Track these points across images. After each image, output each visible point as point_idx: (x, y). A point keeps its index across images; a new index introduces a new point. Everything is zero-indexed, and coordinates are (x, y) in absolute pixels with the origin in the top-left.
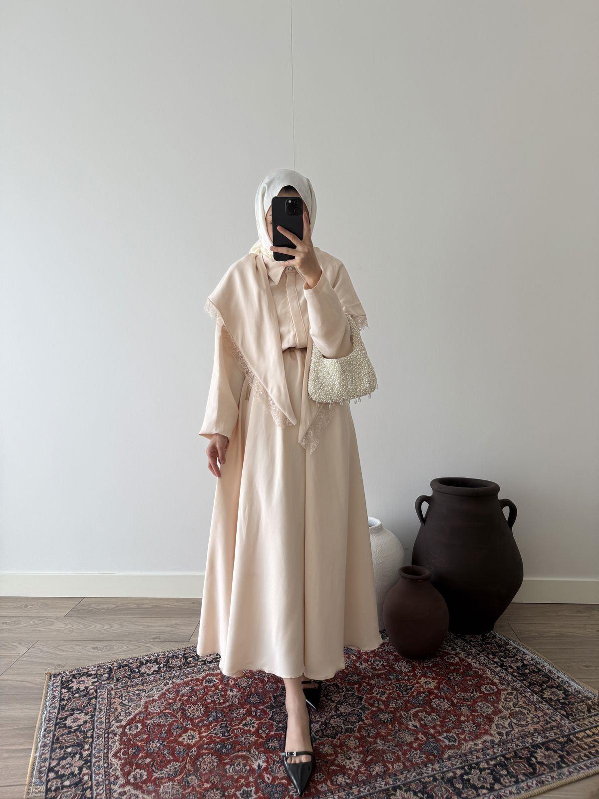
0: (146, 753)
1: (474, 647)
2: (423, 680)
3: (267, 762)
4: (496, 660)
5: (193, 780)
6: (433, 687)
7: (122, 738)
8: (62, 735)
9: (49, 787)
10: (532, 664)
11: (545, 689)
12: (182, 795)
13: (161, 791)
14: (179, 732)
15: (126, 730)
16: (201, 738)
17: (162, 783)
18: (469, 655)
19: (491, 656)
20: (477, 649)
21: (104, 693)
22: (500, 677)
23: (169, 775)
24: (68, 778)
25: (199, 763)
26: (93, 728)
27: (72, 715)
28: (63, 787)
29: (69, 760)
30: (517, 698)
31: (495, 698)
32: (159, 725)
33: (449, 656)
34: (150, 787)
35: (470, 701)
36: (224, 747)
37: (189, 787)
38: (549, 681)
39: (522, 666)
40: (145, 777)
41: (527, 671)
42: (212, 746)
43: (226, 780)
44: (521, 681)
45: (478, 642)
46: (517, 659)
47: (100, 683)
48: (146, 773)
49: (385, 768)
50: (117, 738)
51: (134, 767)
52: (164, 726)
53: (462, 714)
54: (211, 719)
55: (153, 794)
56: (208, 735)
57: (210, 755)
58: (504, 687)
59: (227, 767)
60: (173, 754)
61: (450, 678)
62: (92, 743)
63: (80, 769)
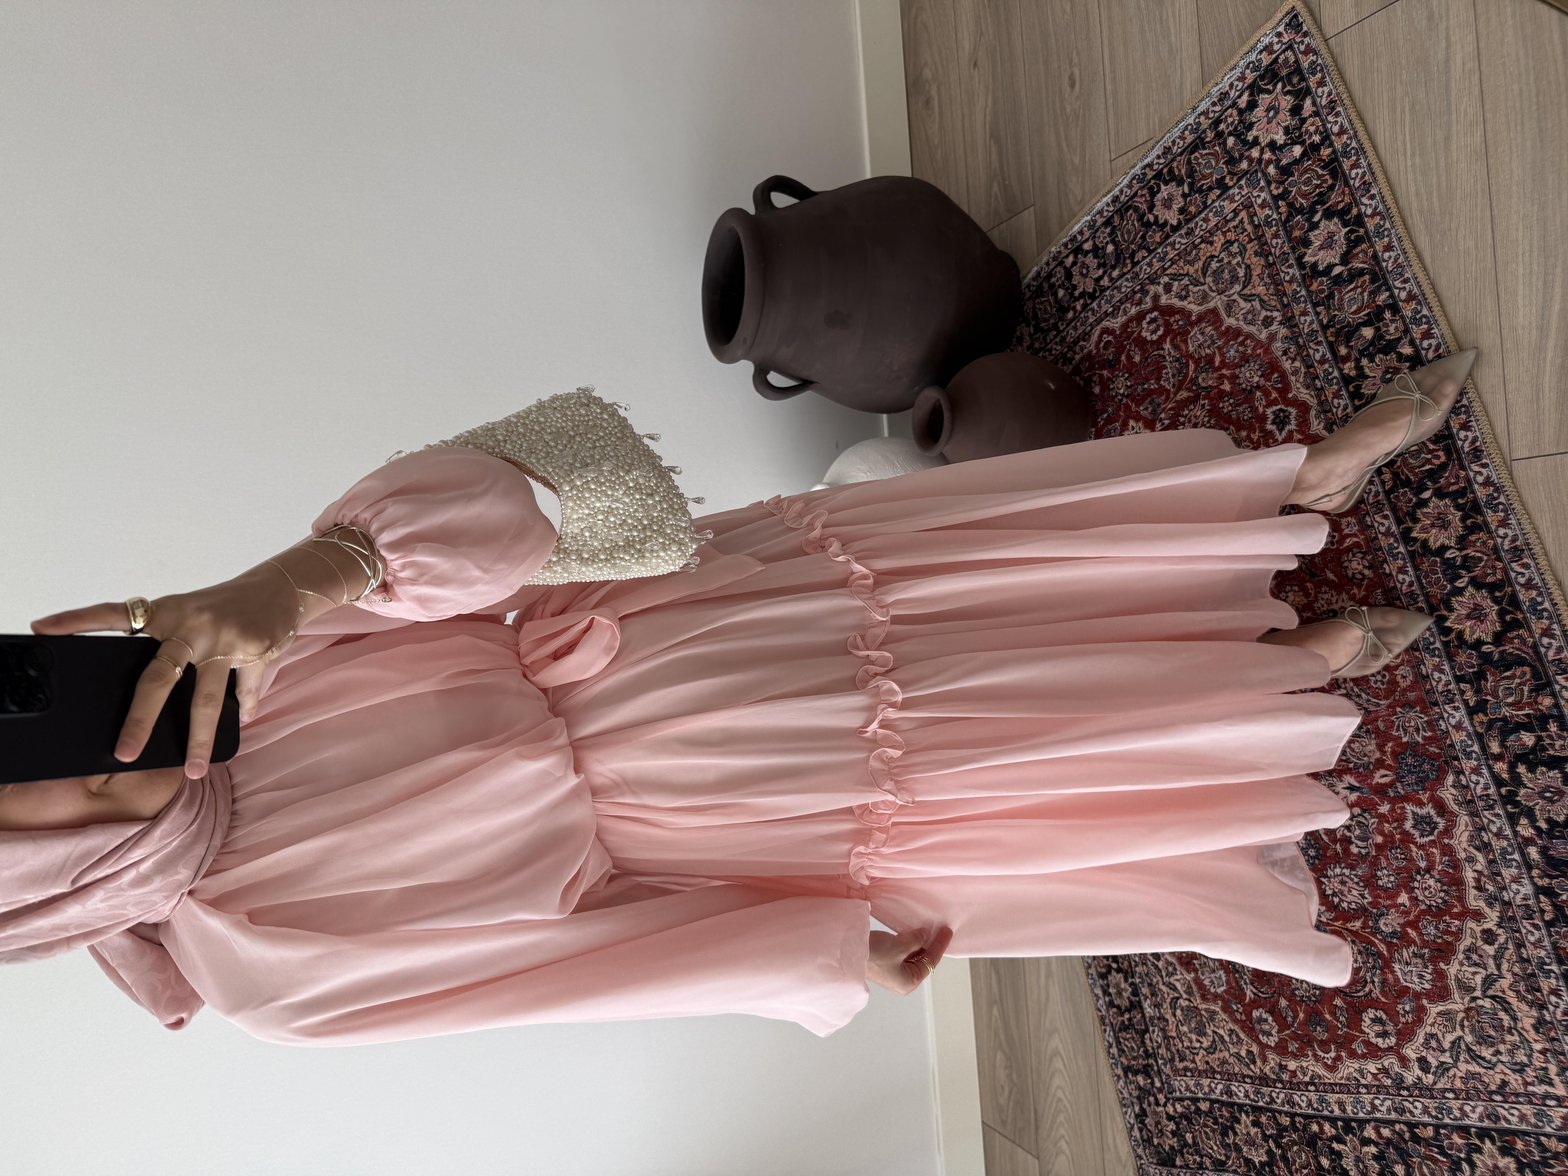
5: (1390, 923)
7: (1292, 1052)
13: (1417, 988)
15: (1273, 1045)
21: (1182, 1083)
23: (1375, 967)
25: (1345, 905)
26: (1273, 1111)
27: (1239, 1150)
29: (1348, 1163)
30: (1180, 275)
31: (1177, 317)
34: (1407, 1009)
35: (1186, 365)
37: (1405, 933)
40: (1382, 1015)
47: (1160, 1090)
48: (1372, 1013)
49: (1355, 550)
50: (1292, 1065)
51: (1357, 1033)
53: (1217, 387)
55: (1425, 1002)
57: (1324, 879)
58: (1149, 299)
59: (1354, 850)
61: (1123, 395)
62: (1306, 1117)
63: (1366, 1142)
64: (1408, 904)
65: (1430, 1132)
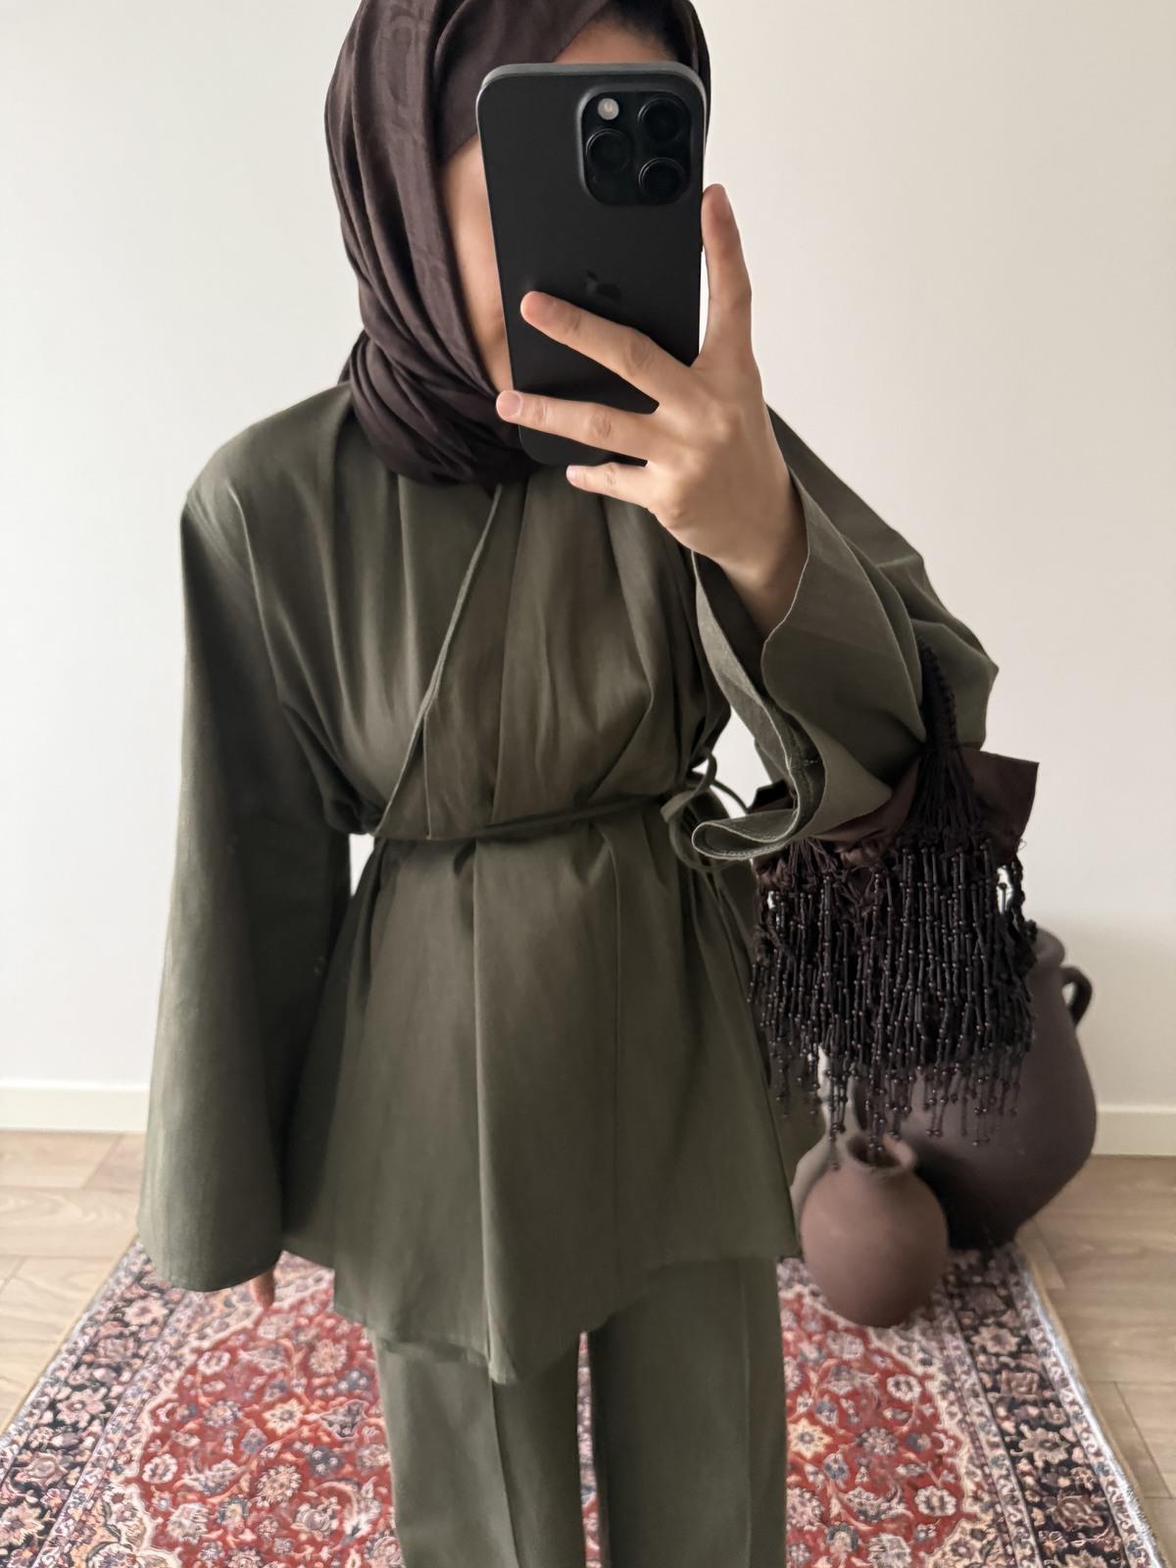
0: (201, 1425)
1: (978, 1371)
2: (804, 1426)
3: (374, 1523)
4: (1008, 1426)
5: (235, 1515)
6: (808, 1455)
7: (185, 1377)
8: (107, 1337)
9: (31, 1439)
10: (1089, 1467)
11: (1076, 1552)
12: (201, 1541)
13: (173, 1518)
14: (278, 1394)
15: (200, 1362)
16: (303, 1422)
17: (186, 1501)
18: (952, 1388)
19: (1002, 1411)
20: (981, 1380)
22: (987, 1476)
23: (206, 1486)
24: (65, 1432)
25: (264, 1479)
26: (157, 1339)
27: (144, 1297)
28: (51, 1447)
29: (87, 1394)
30: (988, 1554)
31: (932, 1534)
32: (254, 1370)
33: (902, 1378)
34: (163, 1503)
35: (867, 1522)
36: (325, 1459)
37: (219, 1527)
38: (1100, 1530)
39: (1062, 1463)
40: (169, 1477)
41: (1064, 1482)
42: (308, 1448)
43: (284, 1537)
44: (1028, 1504)
45: (997, 1355)
46: (1063, 1438)
48: (174, 1468)
50: (178, 1374)
51: (166, 1448)
52: (260, 1373)
53: (827, 1552)
54: (344, 1386)
55: (160, 1520)
56: (315, 1422)
57: (293, 1468)
58: (976, 1509)
59: (304, 1507)
60: (236, 1442)
61: (865, 1440)
62: (137, 1371)
63: (93, 1418)
64: (242, 1537)
65: (71, 1482)
